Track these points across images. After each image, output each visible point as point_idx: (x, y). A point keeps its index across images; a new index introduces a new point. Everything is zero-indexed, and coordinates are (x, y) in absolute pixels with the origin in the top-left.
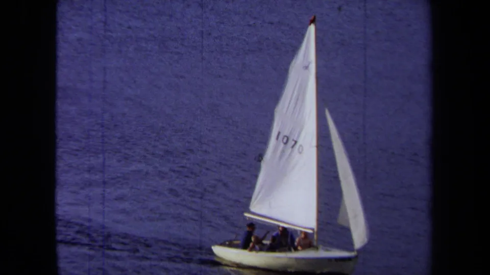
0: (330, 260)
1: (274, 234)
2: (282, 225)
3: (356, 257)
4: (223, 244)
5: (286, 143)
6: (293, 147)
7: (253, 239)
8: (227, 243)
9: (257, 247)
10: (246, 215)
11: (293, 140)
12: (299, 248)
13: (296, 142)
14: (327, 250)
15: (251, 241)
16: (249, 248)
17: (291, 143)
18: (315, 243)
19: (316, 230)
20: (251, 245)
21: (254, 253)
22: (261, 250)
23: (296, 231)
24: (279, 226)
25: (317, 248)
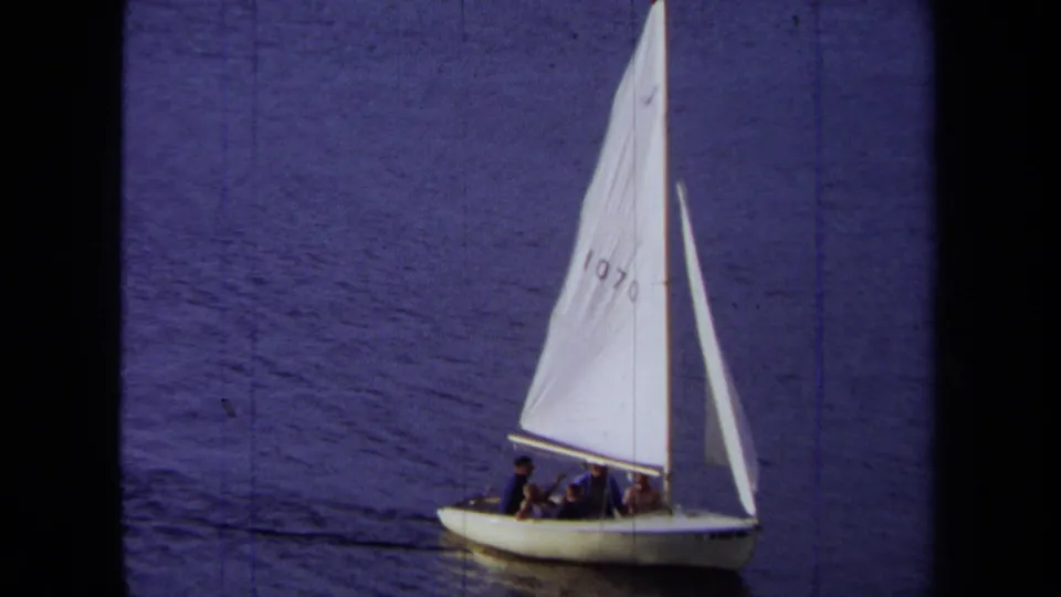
0: (698, 535)
1: (577, 479)
2: (591, 459)
3: (757, 528)
4: (462, 505)
5: (603, 277)
6: (617, 285)
7: (526, 493)
8: (472, 502)
9: (537, 509)
10: (514, 439)
11: (619, 270)
12: (631, 510)
13: (624, 275)
14: (693, 515)
15: (523, 497)
16: (518, 514)
17: (614, 276)
18: (666, 499)
19: (666, 470)
20: (523, 505)
21: (529, 523)
22: (546, 516)
23: (623, 473)
24: (586, 464)
25: (669, 511)
